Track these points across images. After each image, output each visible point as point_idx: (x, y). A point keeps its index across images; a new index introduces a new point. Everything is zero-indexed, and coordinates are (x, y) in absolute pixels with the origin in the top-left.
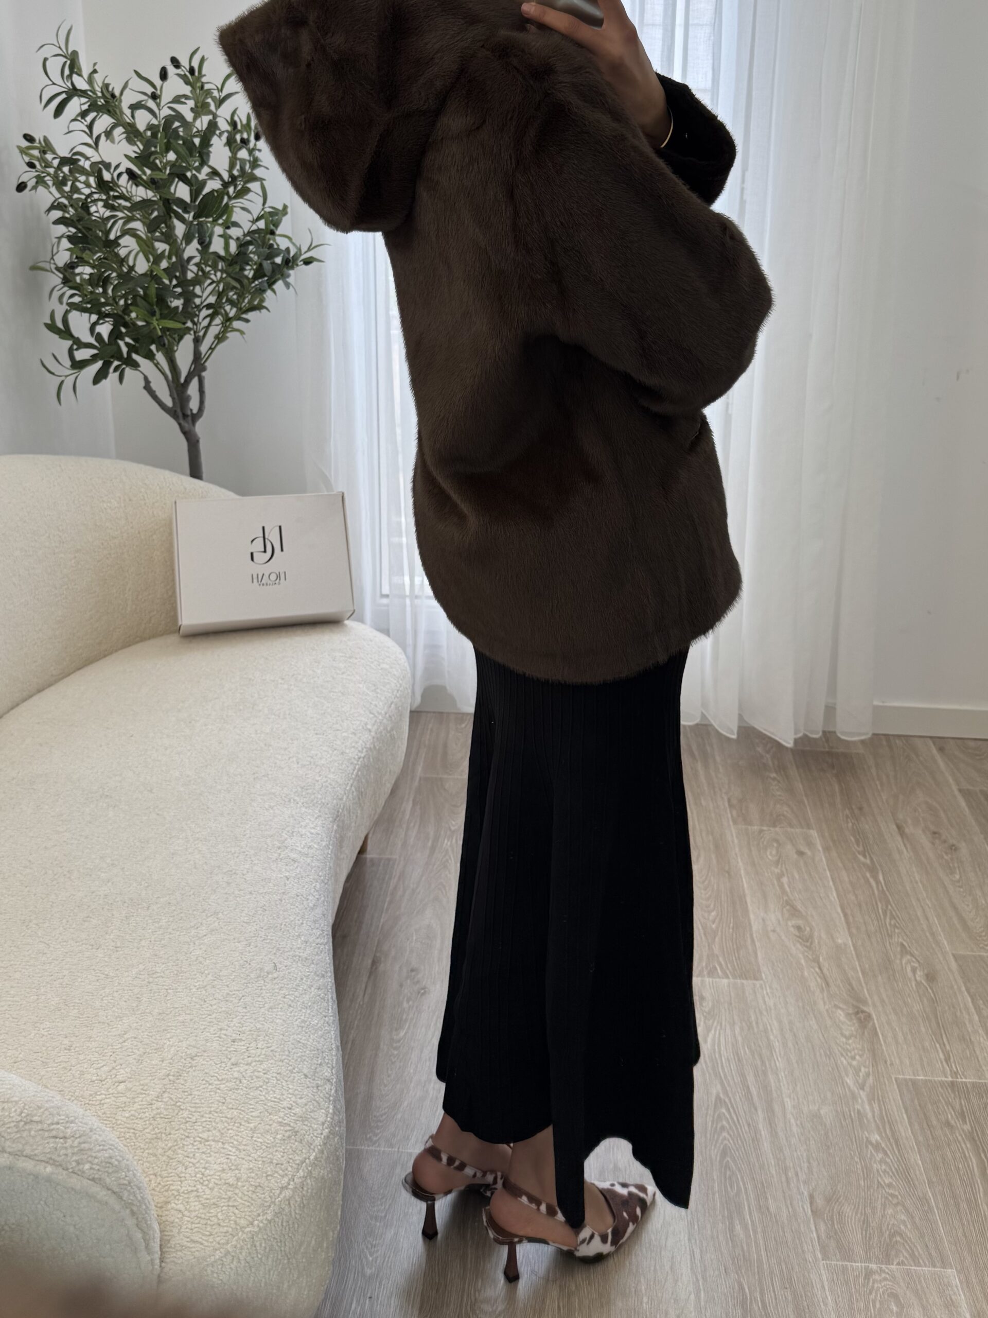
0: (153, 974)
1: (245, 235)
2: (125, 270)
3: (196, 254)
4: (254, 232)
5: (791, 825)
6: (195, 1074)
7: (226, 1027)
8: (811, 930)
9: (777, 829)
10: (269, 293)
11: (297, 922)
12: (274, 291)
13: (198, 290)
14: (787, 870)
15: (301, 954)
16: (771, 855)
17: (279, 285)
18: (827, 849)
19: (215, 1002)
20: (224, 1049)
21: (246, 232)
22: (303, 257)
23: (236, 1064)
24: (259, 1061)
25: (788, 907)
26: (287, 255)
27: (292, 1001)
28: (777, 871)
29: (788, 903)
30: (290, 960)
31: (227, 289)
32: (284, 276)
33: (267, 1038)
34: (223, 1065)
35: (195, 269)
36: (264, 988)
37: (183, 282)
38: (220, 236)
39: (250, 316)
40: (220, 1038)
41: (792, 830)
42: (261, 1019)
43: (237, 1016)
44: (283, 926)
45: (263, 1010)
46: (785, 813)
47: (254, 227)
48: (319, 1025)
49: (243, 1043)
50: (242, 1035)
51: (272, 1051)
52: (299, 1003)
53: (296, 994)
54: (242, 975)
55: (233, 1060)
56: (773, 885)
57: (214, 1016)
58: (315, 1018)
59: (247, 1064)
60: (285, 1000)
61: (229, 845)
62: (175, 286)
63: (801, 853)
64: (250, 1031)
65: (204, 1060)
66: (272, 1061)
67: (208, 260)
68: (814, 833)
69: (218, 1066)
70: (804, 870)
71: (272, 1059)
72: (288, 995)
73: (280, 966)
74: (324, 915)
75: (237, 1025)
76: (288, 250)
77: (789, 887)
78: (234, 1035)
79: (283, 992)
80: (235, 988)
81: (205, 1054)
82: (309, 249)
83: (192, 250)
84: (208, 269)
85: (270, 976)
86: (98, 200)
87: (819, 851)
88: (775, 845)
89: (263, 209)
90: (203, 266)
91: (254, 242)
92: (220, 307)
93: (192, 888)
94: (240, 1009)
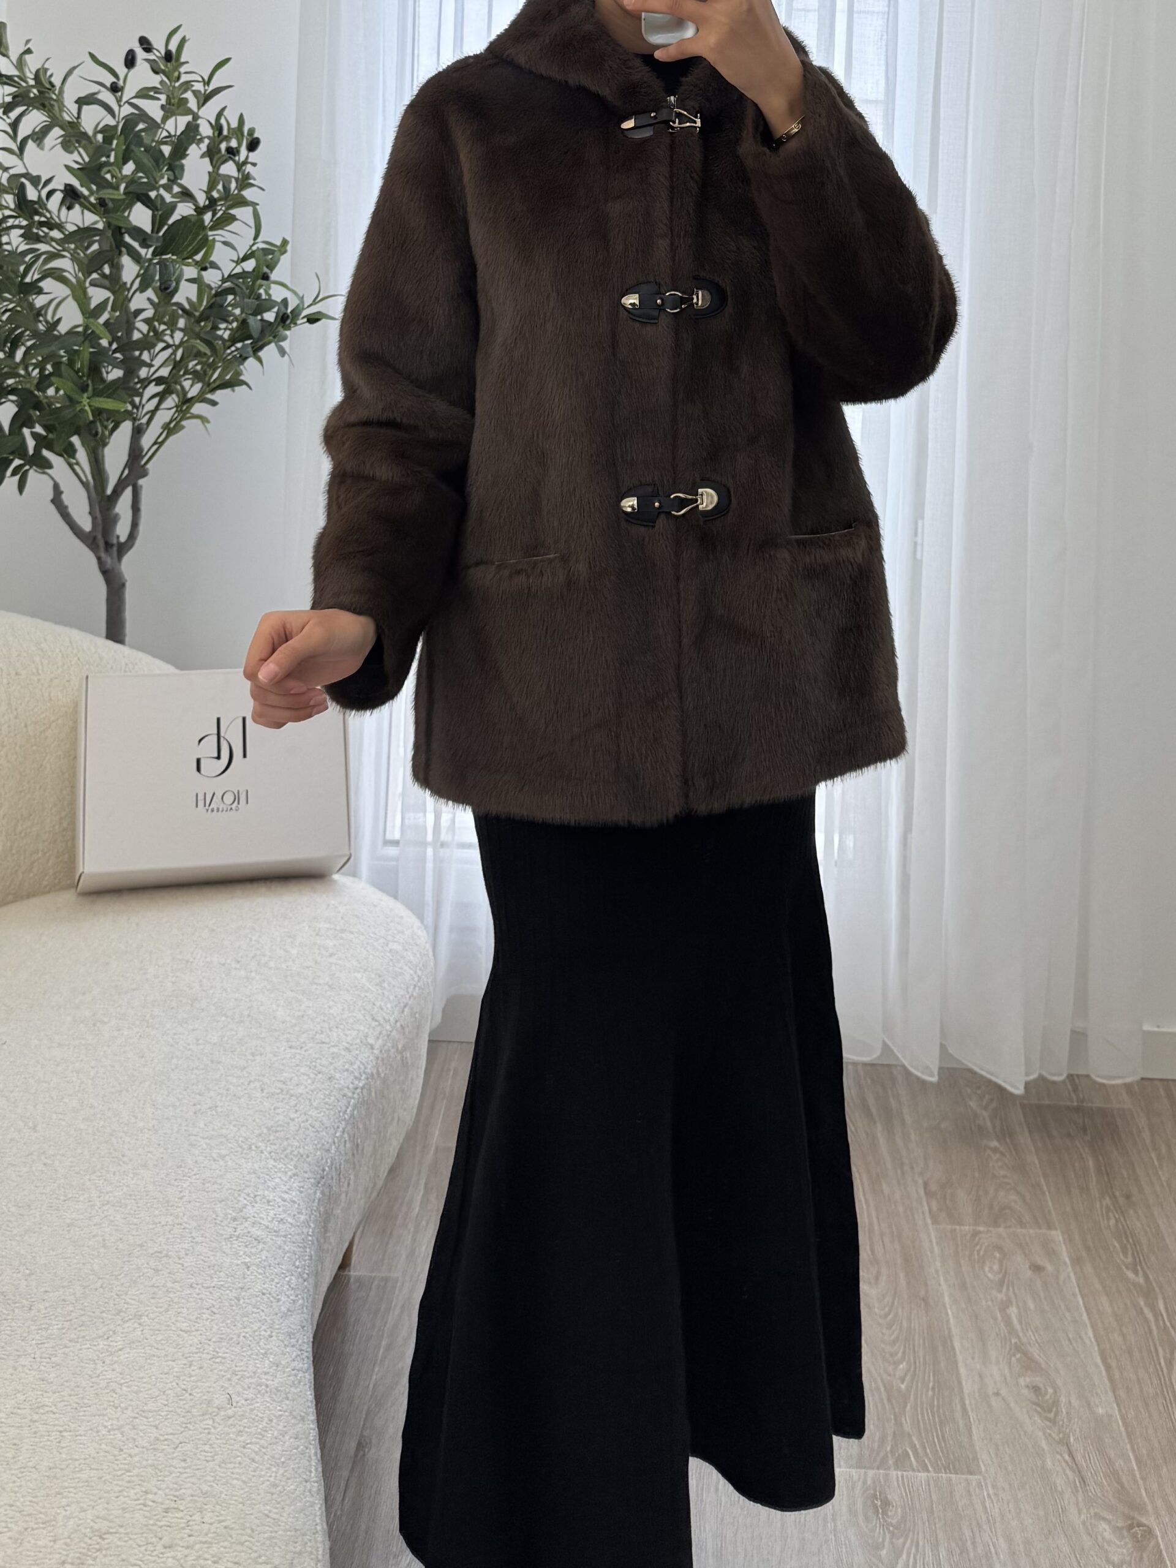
0: (38, 1408)
1: (224, 280)
2: (41, 327)
3: (147, 305)
4: (237, 276)
5: (1022, 1224)
6: (106, 1560)
7: (155, 1490)
8: (1055, 1392)
9: (1001, 1230)
10: (251, 362)
11: (263, 1333)
12: (260, 360)
13: (145, 356)
14: (1015, 1293)
15: (269, 1383)
16: (991, 1271)
17: (269, 352)
18: (1077, 1261)
19: (137, 1450)
20: (151, 1522)
21: (226, 276)
22: (305, 313)
23: (170, 1547)
24: (205, 1542)
25: (1018, 1356)
26: (283, 309)
27: (256, 1453)
28: (1001, 1296)
29: (1018, 1348)
30: (252, 1391)
31: (188, 357)
32: (277, 338)
33: (218, 1508)
34: (151, 1548)
35: (144, 328)
36: (213, 1430)
37: (127, 346)
38: (189, 280)
39: (219, 395)
40: (145, 1505)
41: (1024, 1231)
42: (209, 1478)
43: (171, 1473)
44: (242, 1338)
45: (211, 1464)
46: (1013, 1204)
47: (238, 270)
48: (297, 1492)
49: (180, 1515)
50: (179, 1502)
51: (226, 1527)
52: (266, 1457)
53: (262, 1442)
54: (179, 1411)
55: (166, 1540)
56: (995, 1319)
57: (136, 1471)
58: (290, 1482)
59: (188, 1547)
60: (245, 1451)
61: (157, 1212)
62: (115, 351)
63: (1037, 1269)
64: (192, 1496)
65: (120, 1539)
66: (226, 1544)
67: (164, 316)
68: (1057, 1236)
69: (142, 1549)
70: (1042, 1295)
71: (227, 1540)
72: (250, 1443)
73: (238, 1399)
74: (303, 1327)
75: (171, 1486)
76: (285, 302)
77: (1021, 1323)
78: (167, 1502)
79: (243, 1438)
80: (170, 1431)
81: (122, 1530)
82: (315, 302)
83: (142, 301)
84: (163, 327)
85: (222, 1413)
86: (13, 227)
87: (1065, 1264)
88: (998, 1255)
89: (253, 245)
90: (156, 324)
91: (237, 289)
92: (176, 383)
93: (99, 1278)
94: (175, 1462)
